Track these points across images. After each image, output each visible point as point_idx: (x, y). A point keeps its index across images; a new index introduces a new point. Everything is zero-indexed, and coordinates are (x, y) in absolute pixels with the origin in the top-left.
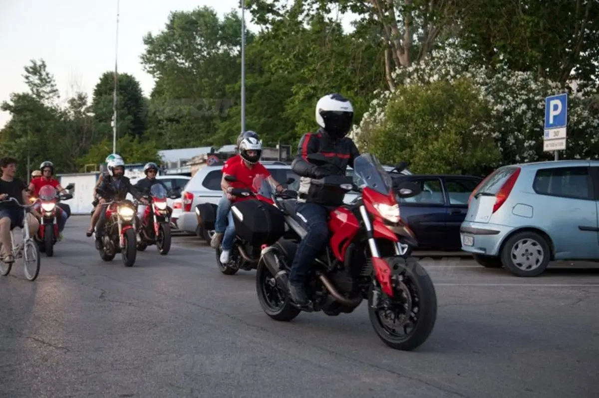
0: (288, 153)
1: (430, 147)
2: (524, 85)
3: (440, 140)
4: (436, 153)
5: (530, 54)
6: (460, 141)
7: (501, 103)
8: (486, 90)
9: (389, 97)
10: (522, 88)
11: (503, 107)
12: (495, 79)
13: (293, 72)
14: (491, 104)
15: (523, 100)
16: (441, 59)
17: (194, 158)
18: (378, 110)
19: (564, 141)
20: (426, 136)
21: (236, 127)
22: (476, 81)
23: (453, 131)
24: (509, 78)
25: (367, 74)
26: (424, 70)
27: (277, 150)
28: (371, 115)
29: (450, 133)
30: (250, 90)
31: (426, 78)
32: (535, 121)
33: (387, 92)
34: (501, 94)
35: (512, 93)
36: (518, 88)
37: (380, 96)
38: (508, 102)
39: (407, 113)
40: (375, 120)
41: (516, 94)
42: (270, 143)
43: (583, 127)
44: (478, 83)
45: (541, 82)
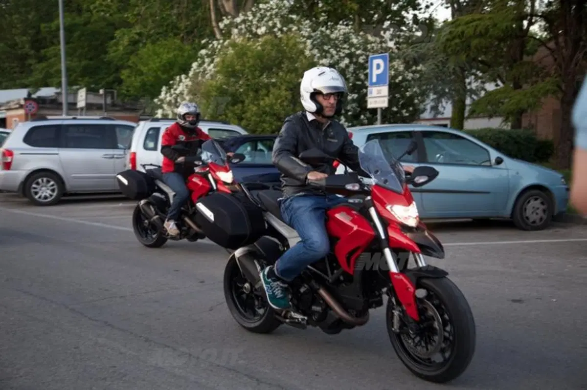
0: (113, 98)
1: (262, 103)
2: (346, 39)
3: (271, 96)
4: (267, 109)
5: (349, 6)
6: (290, 97)
7: (326, 57)
8: (312, 43)
9: (217, 47)
10: (345, 42)
11: (328, 61)
12: (319, 33)
13: (115, 13)
14: (316, 57)
15: (346, 54)
16: (268, 11)
17: (8, 102)
18: (207, 60)
19: (386, 100)
20: (257, 91)
21: (55, 69)
22: (302, 34)
23: (283, 87)
24: (332, 32)
25: (193, 19)
26: (251, 21)
27: (101, 95)
28: (200, 65)
29: (280, 89)
30: (69, 30)
31: (254, 29)
32: (357, 75)
33: (215, 42)
34: (326, 48)
35: (336, 47)
36: (342, 42)
37: (208, 46)
38: (332, 56)
39: (238, 68)
40: (205, 70)
41: (339, 48)
42: (93, 86)
43: (399, 81)
44: (304, 37)
45: (362, 36)
